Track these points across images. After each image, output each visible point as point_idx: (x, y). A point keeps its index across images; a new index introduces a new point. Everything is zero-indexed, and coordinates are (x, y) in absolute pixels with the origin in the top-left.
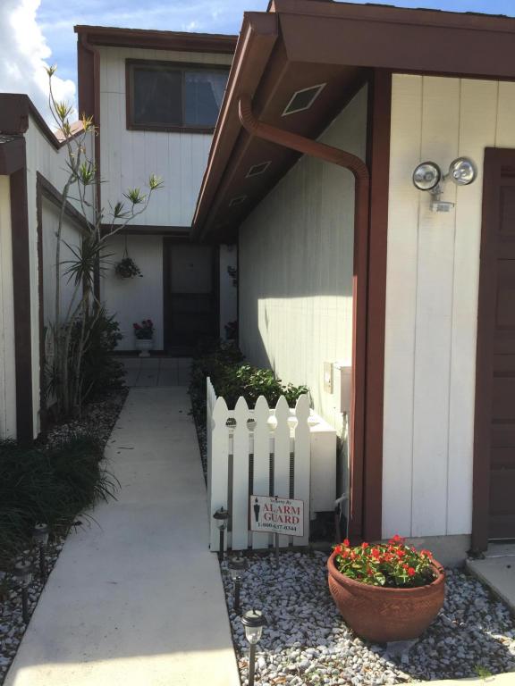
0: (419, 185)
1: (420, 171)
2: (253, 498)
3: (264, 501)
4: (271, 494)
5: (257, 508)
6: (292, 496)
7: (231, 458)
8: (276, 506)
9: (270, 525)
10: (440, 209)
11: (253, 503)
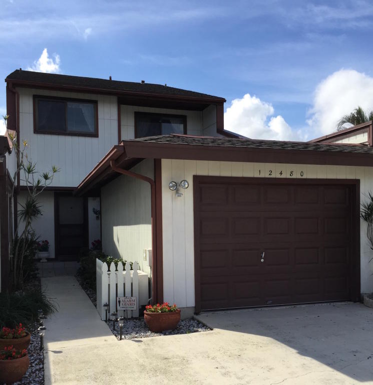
0: (171, 189)
1: (171, 185)
2: (118, 298)
3: (122, 299)
4: (124, 296)
5: (119, 302)
6: (132, 296)
7: (109, 285)
8: (126, 300)
9: (124, 307)
10: (178, 196)
11: (118, 300)
